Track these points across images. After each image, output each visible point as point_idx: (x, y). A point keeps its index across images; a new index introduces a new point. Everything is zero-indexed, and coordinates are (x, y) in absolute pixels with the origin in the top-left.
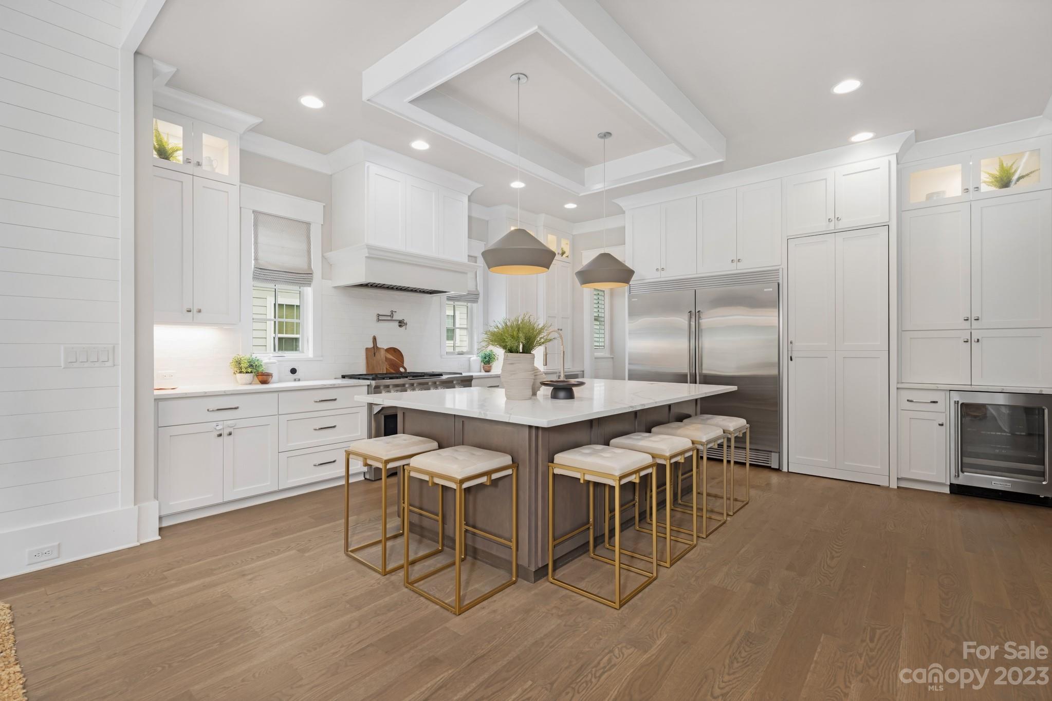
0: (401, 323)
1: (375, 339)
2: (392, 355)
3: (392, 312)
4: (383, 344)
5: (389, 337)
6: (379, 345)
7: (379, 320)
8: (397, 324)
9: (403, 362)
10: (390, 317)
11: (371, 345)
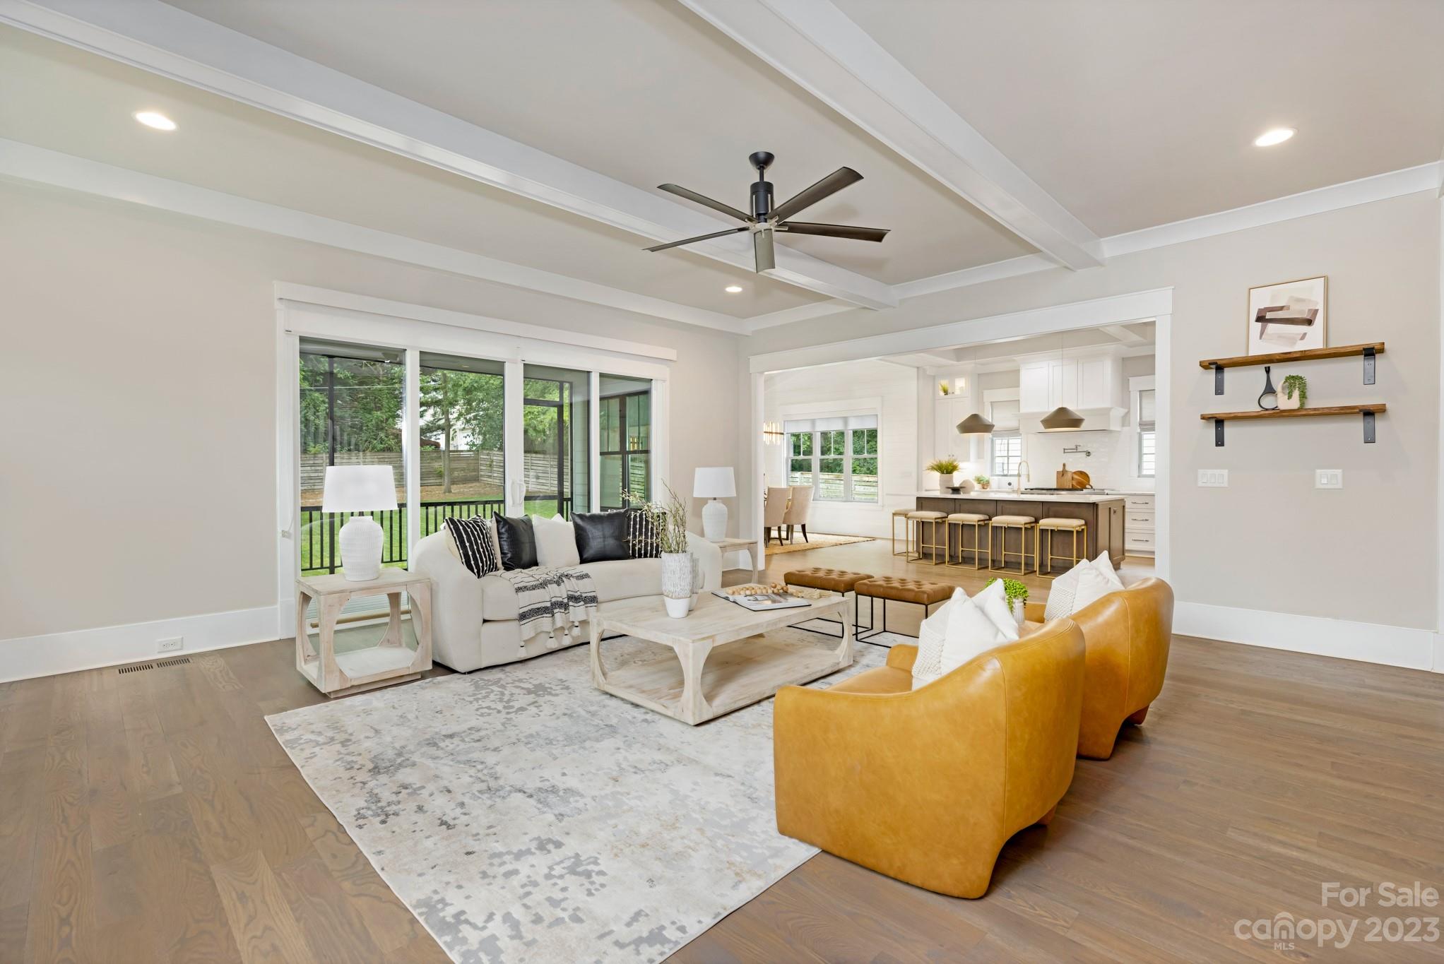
0: (1088, 454)
1: (1064, 465)
2: (1079, 476)
3: (1076, 446)
4: (1072, 468)
5: (1076, 464)
6: (1067, 468)
7: (1064, 452)
8: (1084, 454)
9: (1089, 481)
10: (1076, 449)
11: (1061, 469)
